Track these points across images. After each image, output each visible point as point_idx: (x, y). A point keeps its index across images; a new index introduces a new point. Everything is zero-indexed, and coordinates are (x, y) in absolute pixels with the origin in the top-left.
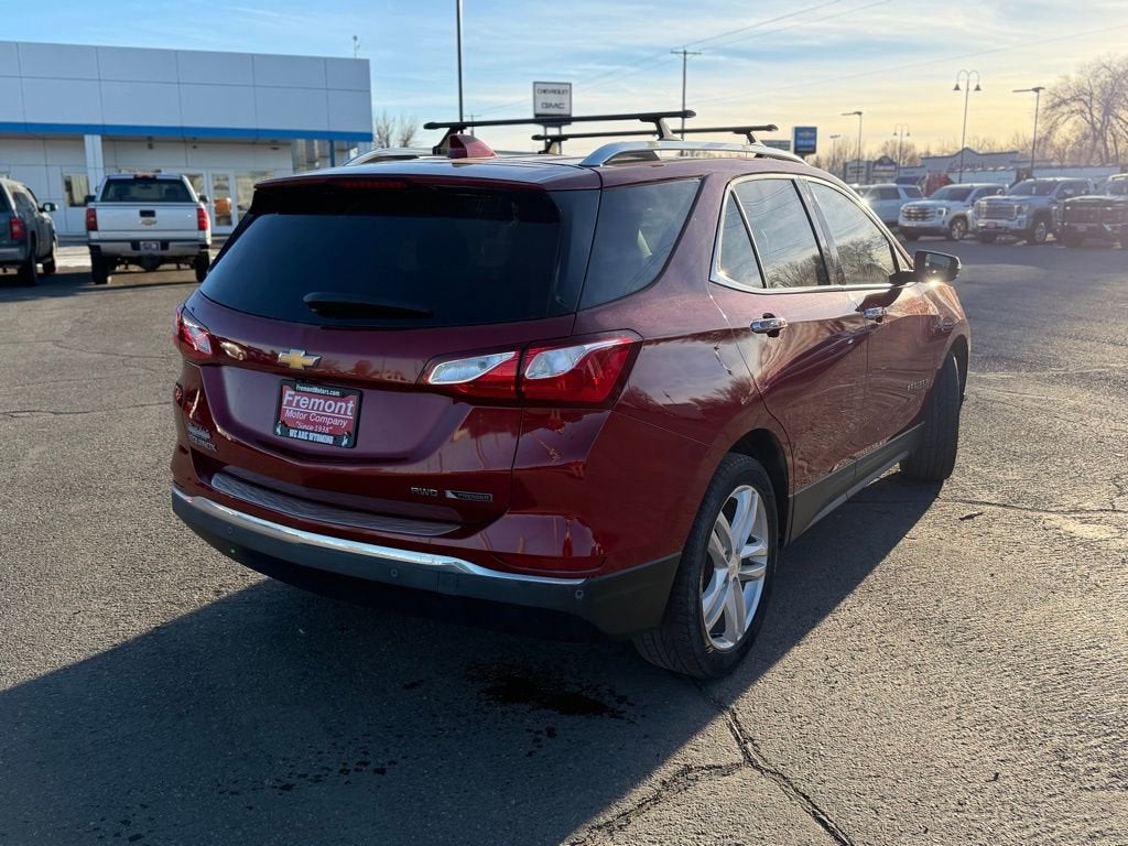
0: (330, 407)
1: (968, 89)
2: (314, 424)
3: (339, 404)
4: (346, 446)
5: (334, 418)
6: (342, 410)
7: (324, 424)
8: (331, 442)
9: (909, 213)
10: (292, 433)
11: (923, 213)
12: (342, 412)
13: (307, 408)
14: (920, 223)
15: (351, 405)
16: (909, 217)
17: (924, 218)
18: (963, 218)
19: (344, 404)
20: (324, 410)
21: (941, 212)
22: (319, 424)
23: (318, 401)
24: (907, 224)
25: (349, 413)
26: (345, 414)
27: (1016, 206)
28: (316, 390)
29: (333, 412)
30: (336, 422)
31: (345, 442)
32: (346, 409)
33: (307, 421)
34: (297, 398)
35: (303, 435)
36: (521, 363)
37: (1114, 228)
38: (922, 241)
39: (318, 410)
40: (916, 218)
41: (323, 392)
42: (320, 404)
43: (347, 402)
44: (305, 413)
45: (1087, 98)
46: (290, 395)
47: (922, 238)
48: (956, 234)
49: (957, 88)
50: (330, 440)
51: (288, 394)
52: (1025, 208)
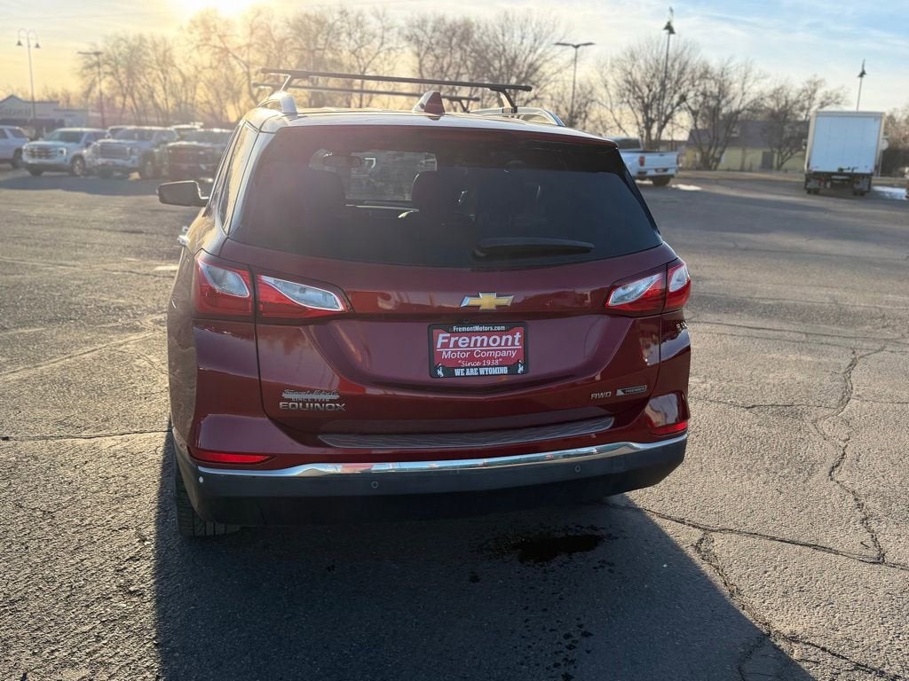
0: (495, 341)
1: (29, 46)
2: (481, 359)
3: (504, 338)
4: (522, 373)
5: (501, 350)
6: (510, 343)
7: (492, 358)
8: (506, 372)
9: (32, 151)
10: (458, 372)
11: (45, 152)
12: (509, 343)
13: (469, 347)
14: (44, 161)
15: (518, 336)
16: (33, 154)
17: (48, 157)
18: (80, 157)
19: (510, 337)
20: (488, 345)
21: (62, 152)
22: (486, 358)
23: (479, 339)
24: (31, 161)
25: (516, 343)
26: (513, 344)
27: (128, 149)
28: (477, 328)
29: (500, 345)
30: (505, 354)
31: (521, 369)
32: (514, 339)
33: (471, 358)
34: (453, 339)
35: (472, 372)
36: (667, 280)
37: (208, 168)
38: (46, 176)
39: (482, 346)
40: (40, 157)
41: (487, 329)
42: (483, 341)
43: (513, 335)
44: (466, 352)
45: (113, 63)
46: (443, 338)
47: (45, 173)
48: (77, 170)
49: (19, 44)
50: (504, 370)
51: (441, 338)
52: (136, 150)
